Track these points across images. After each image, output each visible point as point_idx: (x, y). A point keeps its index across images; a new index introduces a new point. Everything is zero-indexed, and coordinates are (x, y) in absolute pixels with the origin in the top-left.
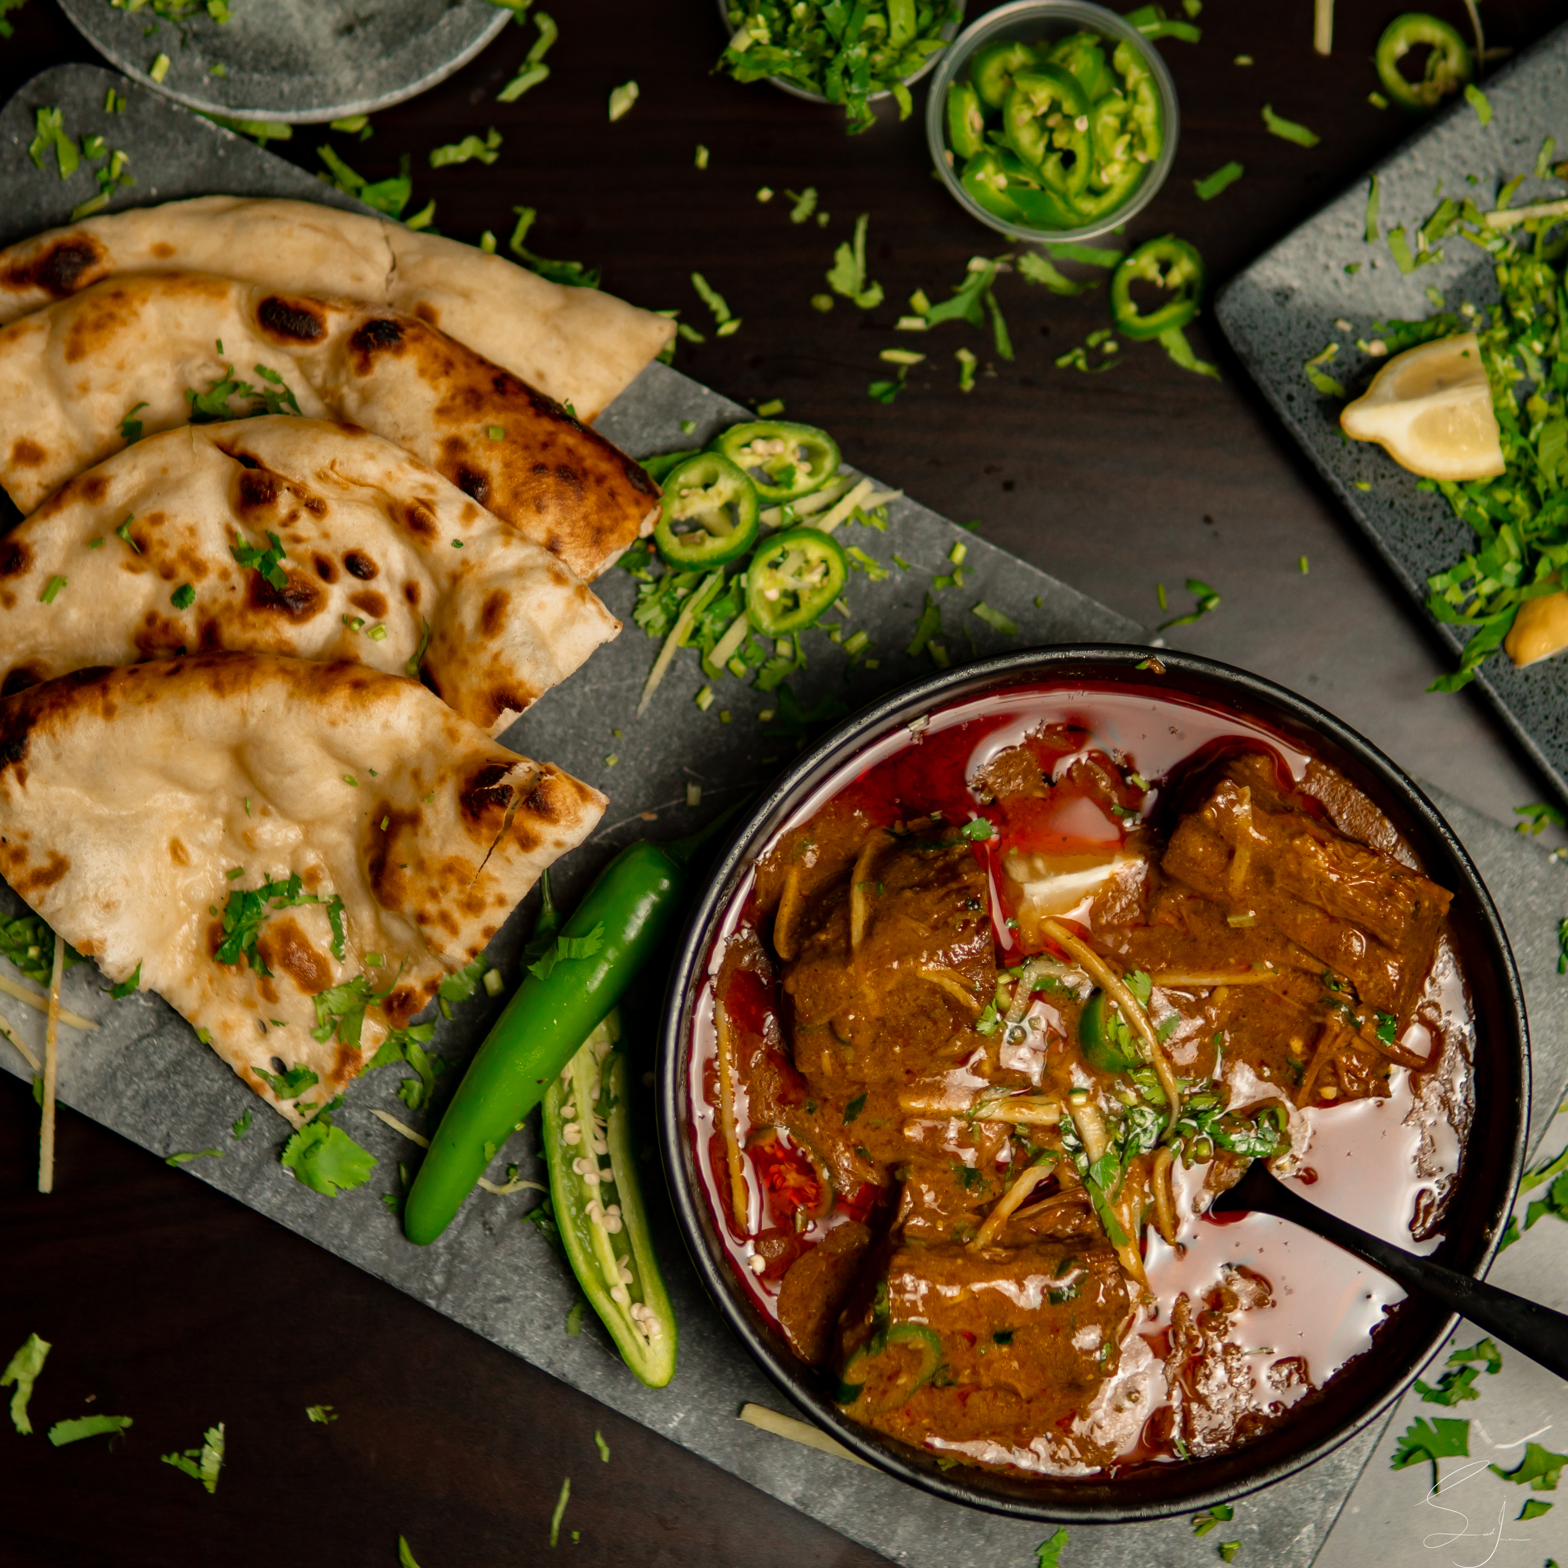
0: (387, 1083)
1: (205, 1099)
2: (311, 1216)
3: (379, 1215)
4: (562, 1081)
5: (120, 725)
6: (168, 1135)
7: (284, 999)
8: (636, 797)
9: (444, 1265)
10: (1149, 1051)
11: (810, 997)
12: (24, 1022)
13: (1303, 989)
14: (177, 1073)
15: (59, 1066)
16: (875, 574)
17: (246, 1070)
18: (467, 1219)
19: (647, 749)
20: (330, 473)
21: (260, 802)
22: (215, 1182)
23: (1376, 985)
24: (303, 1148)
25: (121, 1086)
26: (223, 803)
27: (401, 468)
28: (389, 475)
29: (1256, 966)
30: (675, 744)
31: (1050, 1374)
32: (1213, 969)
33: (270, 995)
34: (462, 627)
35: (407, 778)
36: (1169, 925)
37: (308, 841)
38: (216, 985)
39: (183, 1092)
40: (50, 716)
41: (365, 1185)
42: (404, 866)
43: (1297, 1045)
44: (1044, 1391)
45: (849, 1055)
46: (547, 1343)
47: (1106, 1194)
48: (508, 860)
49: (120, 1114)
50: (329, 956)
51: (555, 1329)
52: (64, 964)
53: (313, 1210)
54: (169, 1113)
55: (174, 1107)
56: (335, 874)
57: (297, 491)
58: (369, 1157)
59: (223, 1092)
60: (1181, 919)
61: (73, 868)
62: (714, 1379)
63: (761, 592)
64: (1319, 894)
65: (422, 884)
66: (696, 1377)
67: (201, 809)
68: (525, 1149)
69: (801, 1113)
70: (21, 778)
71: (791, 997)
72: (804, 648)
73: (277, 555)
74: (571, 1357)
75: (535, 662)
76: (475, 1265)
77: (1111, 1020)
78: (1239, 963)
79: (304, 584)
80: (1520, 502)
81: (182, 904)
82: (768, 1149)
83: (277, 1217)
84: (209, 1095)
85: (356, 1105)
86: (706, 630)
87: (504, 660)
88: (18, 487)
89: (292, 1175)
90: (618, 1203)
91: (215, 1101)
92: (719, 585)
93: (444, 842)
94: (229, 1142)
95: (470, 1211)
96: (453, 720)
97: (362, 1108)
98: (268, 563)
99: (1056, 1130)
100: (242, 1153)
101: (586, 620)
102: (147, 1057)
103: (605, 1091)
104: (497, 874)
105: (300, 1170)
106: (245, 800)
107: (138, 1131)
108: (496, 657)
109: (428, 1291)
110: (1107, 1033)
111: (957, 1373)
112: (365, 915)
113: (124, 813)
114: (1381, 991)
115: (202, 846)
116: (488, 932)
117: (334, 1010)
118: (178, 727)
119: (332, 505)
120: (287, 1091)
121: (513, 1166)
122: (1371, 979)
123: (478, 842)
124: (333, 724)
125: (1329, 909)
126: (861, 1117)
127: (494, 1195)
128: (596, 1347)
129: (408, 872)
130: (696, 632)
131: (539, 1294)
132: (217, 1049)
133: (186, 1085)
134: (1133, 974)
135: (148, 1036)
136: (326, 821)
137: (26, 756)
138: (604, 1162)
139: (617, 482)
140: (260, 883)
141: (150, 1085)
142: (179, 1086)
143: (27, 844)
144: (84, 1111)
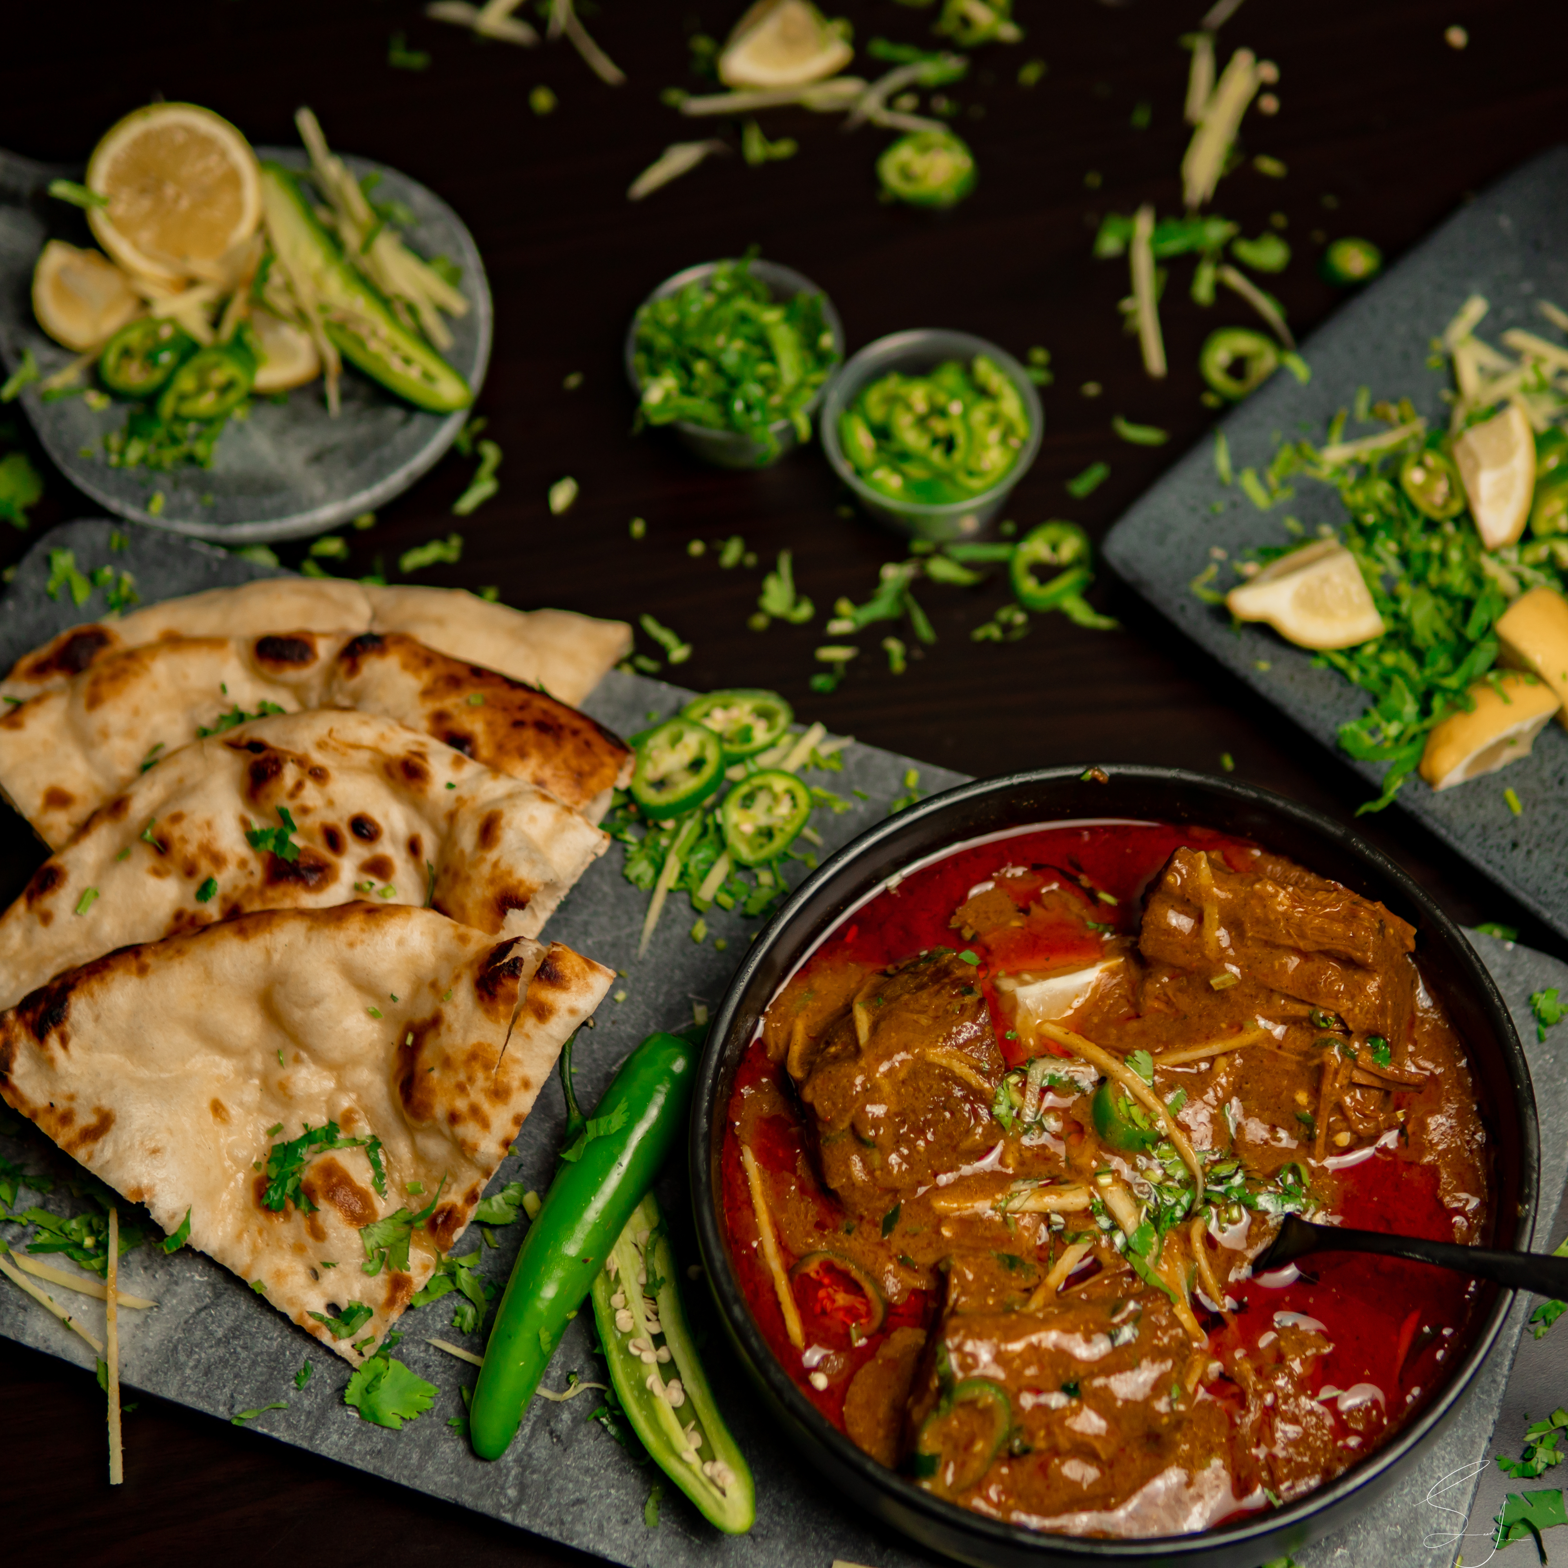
0: (440, 1316)
1: (265, 1357)
2: (379, 1451)
3: (446, 1440)
4: (608, 1273)
5: (153, 980)
6: (232, 1397)
7: (332, 1234)
8: (647, 1025)
9: (516, 1478)
10: (1162, 1125)
11: (829, 1099)
12: (85, 1313)
13: (1295, 1039)
14: (235, 1337)
15: (121, 1349)
16: (839, 806)
17: (301, 1316)
18: (533, 1430)
19: (652, 984)
20: (328, 740)
21: (291, 1050)
22: (282, 1435)
23: (1361, 1009)
24: (365, 1385)
25: (182, 1358)
26: (258, 1062)
27: (391, 729)
28: (382, 737)
29: (1248, 1025)
30: (678, 975)
31: (1125, 1426)
32: (1208, 1038)
33: (318, 1233)
34: (462, 853)
35: (426, 990)
36: (1158, 1011)
37: (341, 1088)
38: (265, 1234)
39: (244, 1354)
40: (88, 980)
41: (429, 1412)
42: (432, 1069)
43: (1302, 1098)
44: (1123, 1450)
45: (876, 1159)
46: (627, 1537)
47: (1149, 1260)
48: (528, 1036)
49: (184, 1384)
50: (372, 1190)
51: (634, 1522)
52: (120, 1249)
53: (380, 1446)
54: (231, 1376)
55: (236, 1370)
56: (370, 1112)
57: (301, 762)
58: (430, 1385)
59: (282, 1349)
60: (1169, 1003)
61: (118, 1120)
62: (799, 1546)
63: (736, 826)
64: (1288, 933)
65: (450, 1082)
66: (781, 1546)
67: (237, 1073)
68: (582, 1356)
69: (841, 1234)
70: (64, 1041)
71: (811, 1106)
72: (786, 877)
73: (288, 830)
74: (652, 1548)
75: (533, 862)
76: (546, 1474)
77: (1121, 1099)
78: (1231, 1026)
79: (317, 859)
80: (1405, 660)
81: (228, 1163)
82: (813, 1275)
83: (346, 1459)
84: (269, 1354)
85: (413, 1341)
86: (692, 870)
87: (503, 866)
88: (50, 827)
89: (357, 1415)
90: (678, 1377)
91: (275, 1360)
92: (697, 830)
93: (466, 1031)
94: (292, 1394)
95: (535, 1423)
96: (463, 929)
97: (418, 1343)
98: (281, 840)
99: (1088, 1214)
100: (306, 1403)
101: (575, 827)
102: (206, 1328)
103: (650, 1272)
104: (519, 1055)
105: (364, 1408)
106: (278, 1053)
107: (203, 1398)
108: (496, 865)
109: (502, 1506)
110: (1119, 1111)
111: (1032, 1436)
112: (402, 1148)
113: (165, 1075)
114: (1367, 1013)
115: (241, 1104)
116: (518, 1120)
117: (382, 1244)
118: (208, 975)
119: (334, 773)
120: (344, 1331)
121: (573, 1373)
122: (1355, 1005)
123: (497, 1021)
124: (351, 945)
125: (1301, 944)
126: (898, 1228)
127: (558, 1403)
128: (677, 1534)
129: (435, 1075)
130: (683, 875)
131: (613, 1491)
132: (273, 1301)
133: (245, 1347)
134: (1134, 1056)
135: (205, 1308)
136: (354, 1061)
137: (67, 1018)
138: (659, 1340)
139: (592, 736)
140: (301, 1133)
141: (209, 1353)
142: (239, 1349)
143: (74, 1105)
144: (149, 1388)
